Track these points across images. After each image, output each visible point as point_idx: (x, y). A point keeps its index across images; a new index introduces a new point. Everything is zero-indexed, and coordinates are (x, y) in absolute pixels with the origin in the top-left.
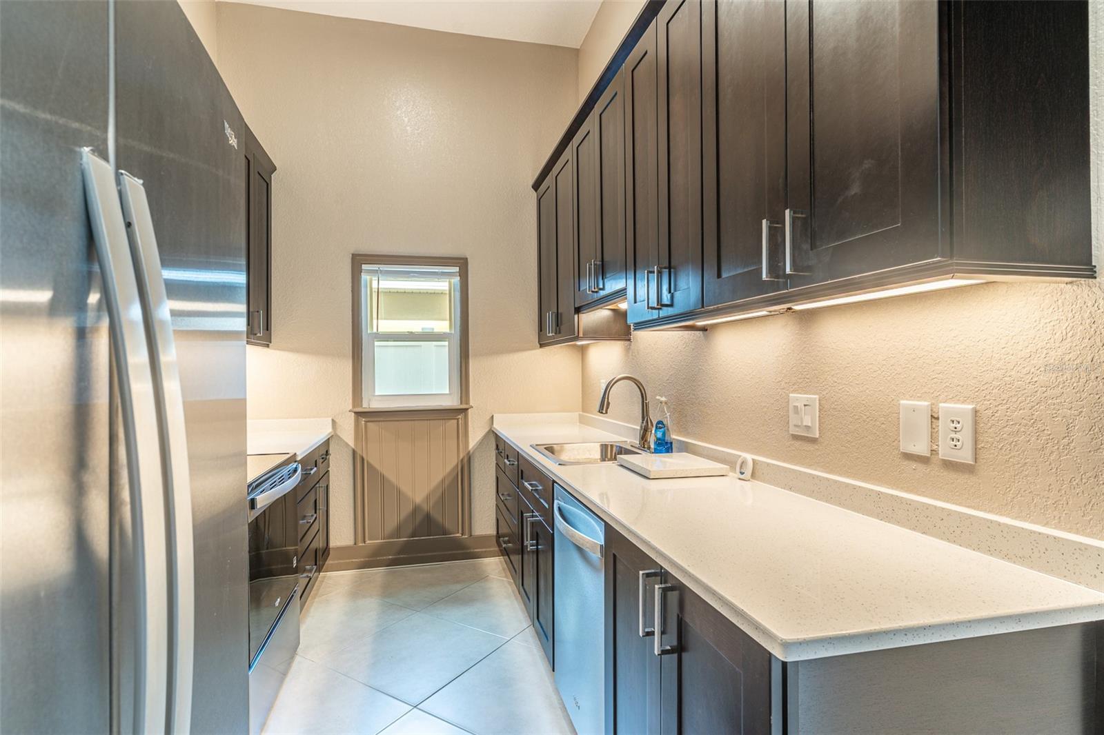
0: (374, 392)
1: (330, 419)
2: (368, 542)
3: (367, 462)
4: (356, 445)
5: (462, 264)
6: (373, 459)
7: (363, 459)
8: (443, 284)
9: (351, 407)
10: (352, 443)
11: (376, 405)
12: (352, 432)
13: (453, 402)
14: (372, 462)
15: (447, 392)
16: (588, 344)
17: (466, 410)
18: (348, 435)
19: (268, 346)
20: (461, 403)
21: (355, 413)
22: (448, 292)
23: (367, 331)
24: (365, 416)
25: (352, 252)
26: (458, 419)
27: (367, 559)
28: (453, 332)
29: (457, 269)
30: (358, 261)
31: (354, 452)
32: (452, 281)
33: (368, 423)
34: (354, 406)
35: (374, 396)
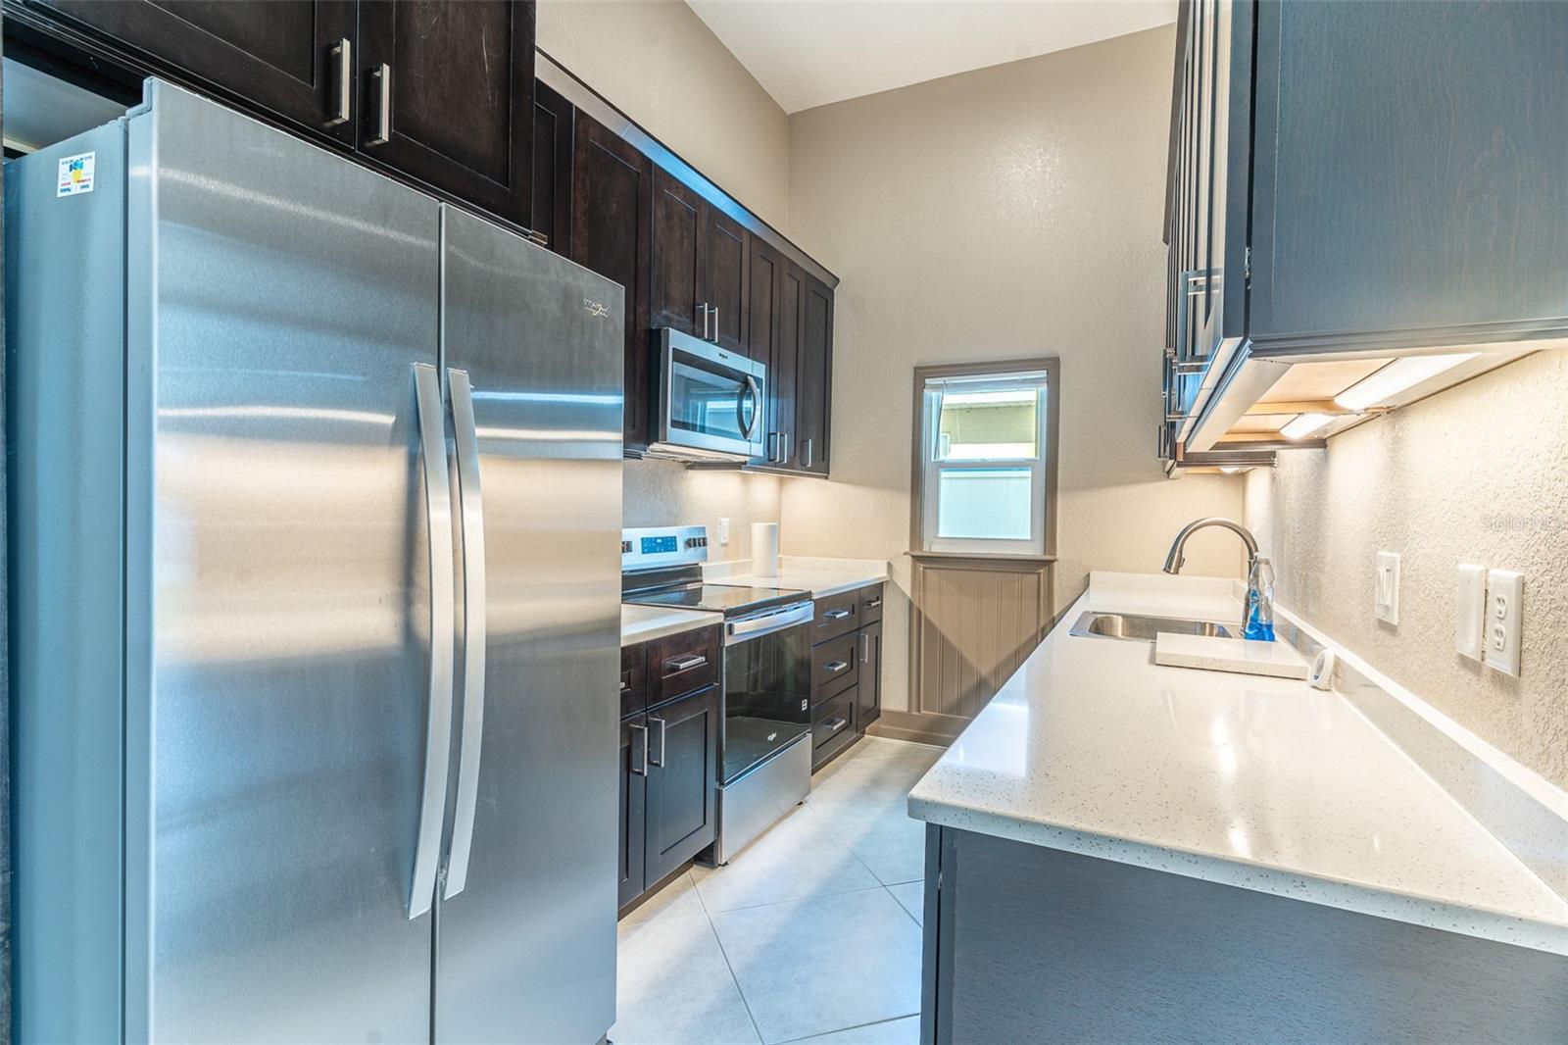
0: (937, 532)
1: (885, 562)
2: (923, 712)
3: (926, 617)
4: (912, 594)
5: (1052, 366)
6: (930, 613)
7: (920, 612)
8: (1029, 394)
9: (908, 550)
10: (908, 593)
11: (938, 549)
12: (909, 579)
13: (1034, 551)
14: (931, 618)
15: (1028, 537)
16: (1247, 472)
17: (1050, 563)
18: (904, 580)
19: (827, 478)
20: (1045, 554)
21: (913, 557)
22: (1034, 404)
23: (929, 459)
24: (923, 561)
25: (914, 365)
26: (1039, 574)
27: (921, 732)
28: (1038, 458)
29: (1043, 374)
30: (922, 375)
31: (911, 604)
32: (1039, 389)
33: (928, 571)
34: (912, 549)
35: (937, 538)
